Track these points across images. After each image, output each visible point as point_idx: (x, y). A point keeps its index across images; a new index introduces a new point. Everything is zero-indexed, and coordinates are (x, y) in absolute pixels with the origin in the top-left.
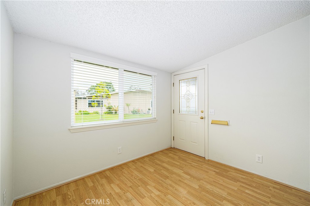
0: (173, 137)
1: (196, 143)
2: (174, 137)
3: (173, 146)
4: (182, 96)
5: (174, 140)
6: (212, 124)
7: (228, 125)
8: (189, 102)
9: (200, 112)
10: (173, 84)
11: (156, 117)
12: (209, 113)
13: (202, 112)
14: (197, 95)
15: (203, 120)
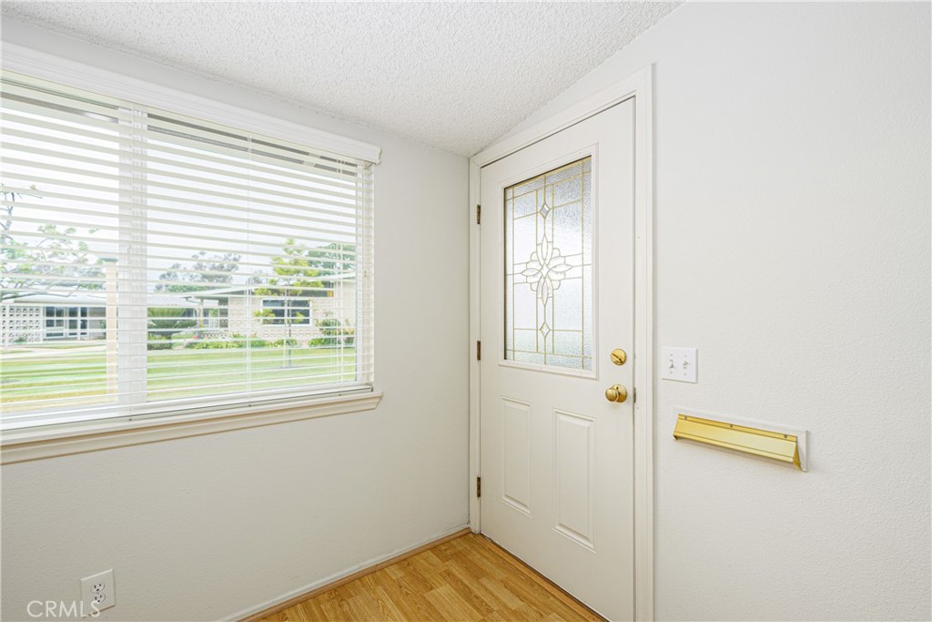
0: (476, 481)
1: (587, 539)
2: (479, 479)
3: (475, 528)
4: (518, 269)
5: (479, 495)
6: (679, 444)
7: (797, 463)
8: (550, 300)
9: (607, 361)
10: (476, 209)
11: (372, 379)
12: (663, 372)
13: (622, 362)
14: (588, 259)
15: (625, 407)
